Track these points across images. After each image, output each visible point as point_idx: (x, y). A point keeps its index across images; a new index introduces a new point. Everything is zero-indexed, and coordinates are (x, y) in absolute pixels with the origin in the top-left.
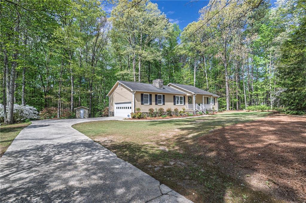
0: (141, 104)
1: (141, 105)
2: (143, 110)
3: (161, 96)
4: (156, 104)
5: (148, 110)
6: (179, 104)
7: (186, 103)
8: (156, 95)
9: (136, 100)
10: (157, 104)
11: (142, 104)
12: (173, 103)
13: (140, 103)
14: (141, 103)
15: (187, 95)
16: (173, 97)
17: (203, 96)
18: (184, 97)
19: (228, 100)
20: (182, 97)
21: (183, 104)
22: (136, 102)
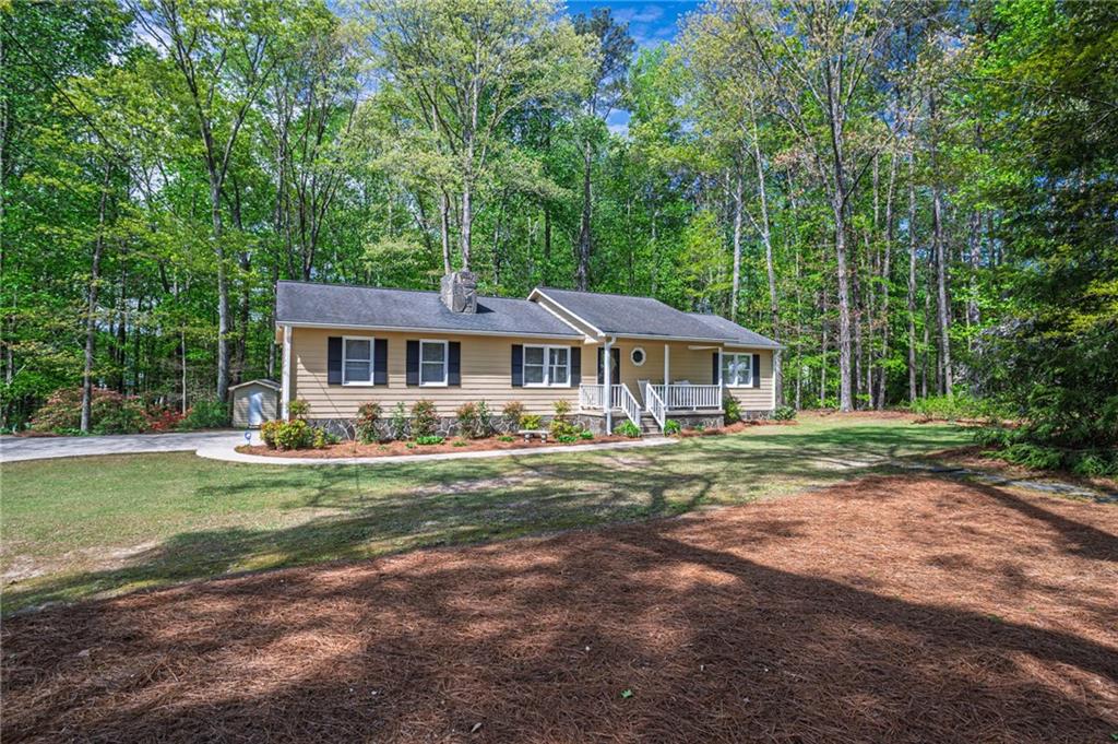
0: (330, 383)
1: (326, 385)
2: (340, 410)
3: (443, 345)
4: (412, 383)
5: (357, 409)
6: (545, 384)
7: (583, 377)
8: (412, 346)
9: (300, 366)
10: (417, 384)
11: (334, 382)
12: (508, 379)
13: (323, 377)
14: (326, 379)
15: (586, 342)
16: (510, 349)
17: (666, 347)
18: (576, 352)
19: (847, 362)
20: (565, 350)
21: (568, 384)
22: (299, 373)
